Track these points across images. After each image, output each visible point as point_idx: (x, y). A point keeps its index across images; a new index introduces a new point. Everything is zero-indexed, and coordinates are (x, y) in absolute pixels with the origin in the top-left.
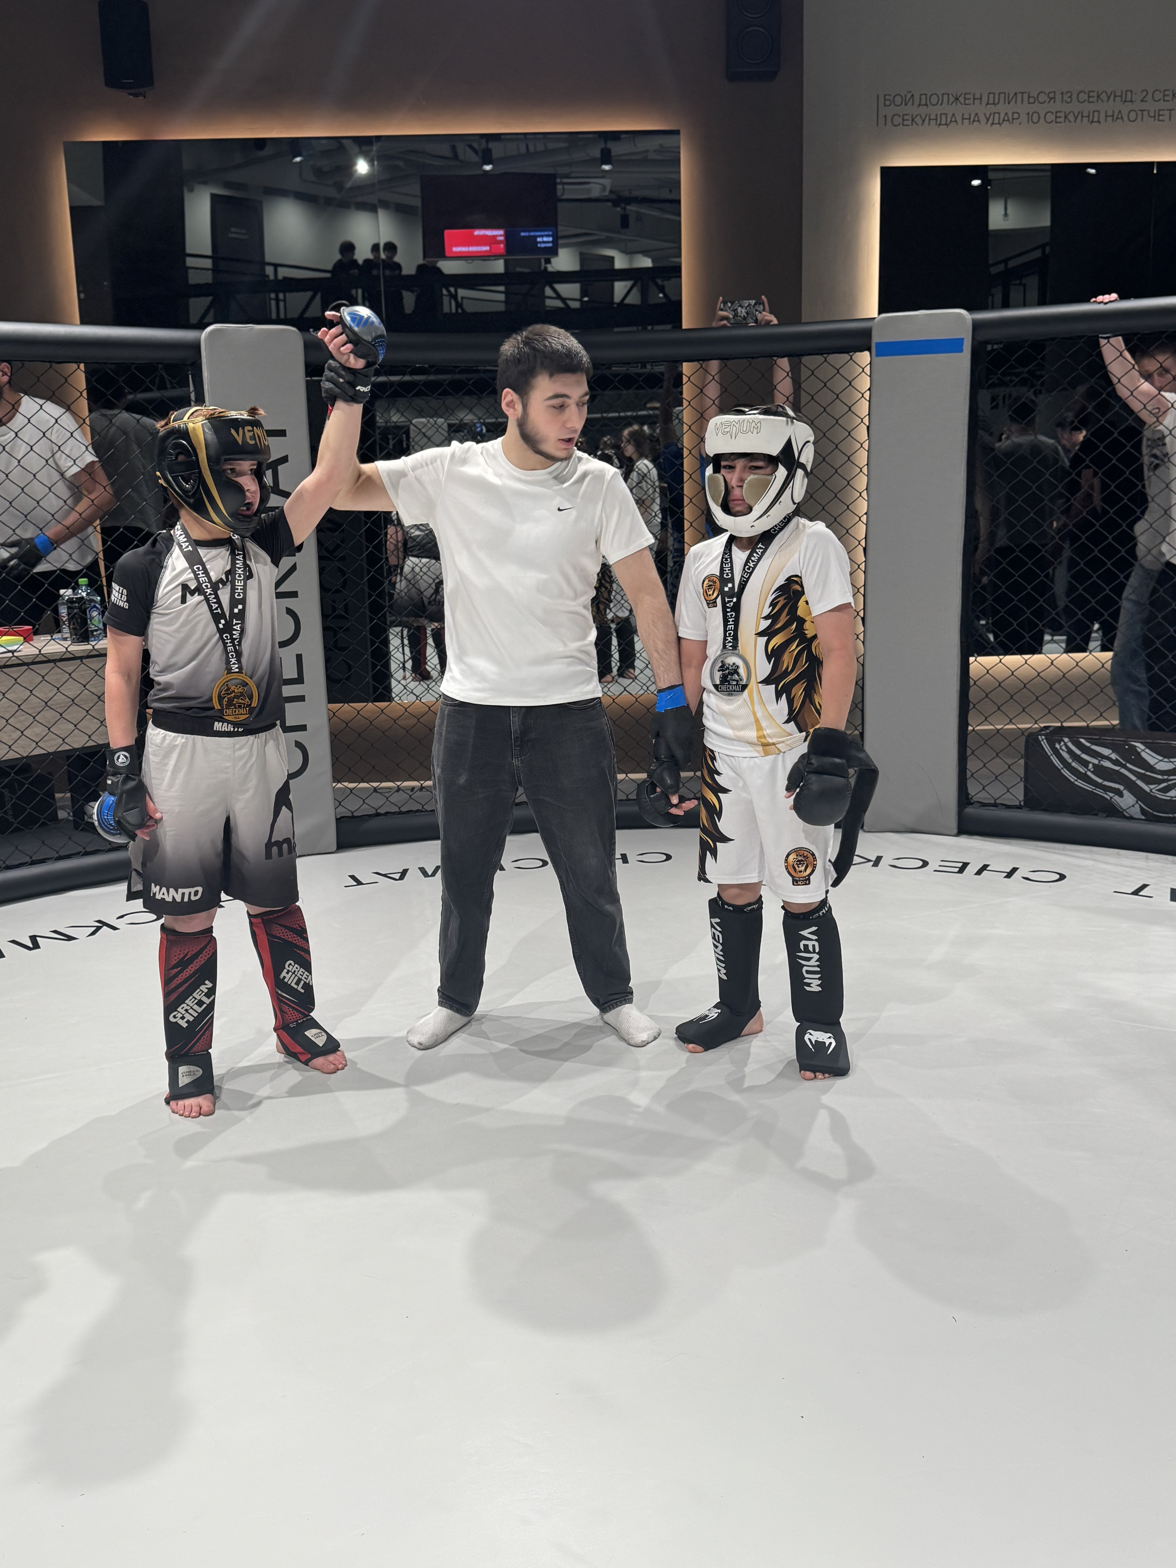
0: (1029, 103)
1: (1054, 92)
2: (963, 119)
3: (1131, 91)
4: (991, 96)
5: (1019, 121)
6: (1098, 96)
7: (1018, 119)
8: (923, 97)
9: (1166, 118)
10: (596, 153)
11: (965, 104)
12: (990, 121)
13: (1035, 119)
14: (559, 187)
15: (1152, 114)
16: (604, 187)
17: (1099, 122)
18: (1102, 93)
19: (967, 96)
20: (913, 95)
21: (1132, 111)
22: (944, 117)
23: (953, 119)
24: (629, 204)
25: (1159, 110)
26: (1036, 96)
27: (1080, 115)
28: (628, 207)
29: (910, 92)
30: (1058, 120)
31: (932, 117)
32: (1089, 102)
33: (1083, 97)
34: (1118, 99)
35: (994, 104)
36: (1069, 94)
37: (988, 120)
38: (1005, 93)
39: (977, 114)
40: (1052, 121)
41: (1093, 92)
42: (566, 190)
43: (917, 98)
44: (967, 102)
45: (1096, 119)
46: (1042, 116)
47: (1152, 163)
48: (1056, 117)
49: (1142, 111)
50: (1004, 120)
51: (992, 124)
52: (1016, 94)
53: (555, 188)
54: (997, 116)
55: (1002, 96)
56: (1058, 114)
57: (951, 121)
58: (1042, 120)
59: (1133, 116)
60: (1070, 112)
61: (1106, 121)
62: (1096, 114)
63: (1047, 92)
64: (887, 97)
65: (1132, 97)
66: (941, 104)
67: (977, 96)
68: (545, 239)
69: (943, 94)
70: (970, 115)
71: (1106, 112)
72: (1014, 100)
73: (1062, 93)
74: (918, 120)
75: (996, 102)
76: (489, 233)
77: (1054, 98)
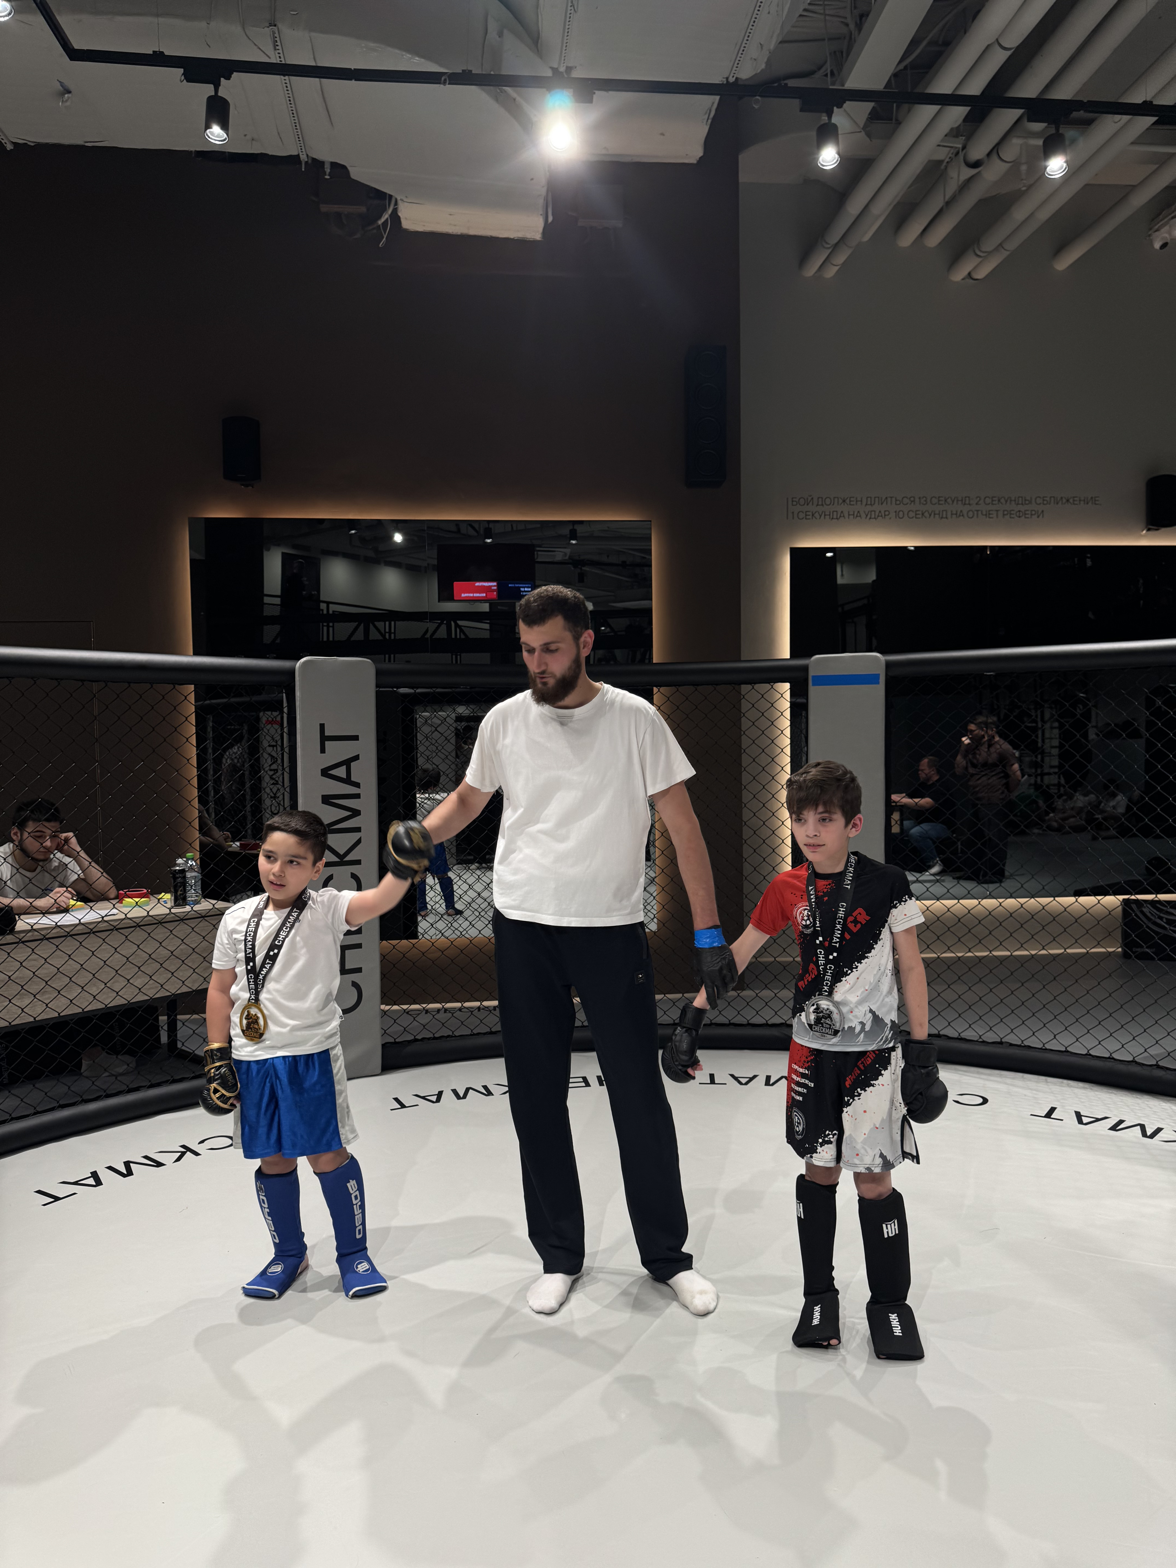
0: (896, 504)
1: (914, 497)
2: (849, 515)
3: (969, 497)
4: (869, 499)
5: (890, 516)
6: (946, 501)
7: (888, 515)
8: (820, 499)
9: (994, 515)
10: (566, 531)
11: (850, 505)
12: (869, 516)
13: (901, 516)
14: (536, 553)
15: (984, 513)
16: (565, 554)
17: (946, 518)
18: (948, 498)
19: (852, 499)
20: (812, 498)
21: (969, 511)
22: (835, 513)
23: (842, 515)
24: (584, 566)
25: (989, 511)
26: (901, 499)
27: (933, 514)
28: (583, 568)
29: (811, 496)
30: (918, 516)
31: (827, 513)
32: (939, 504)
33: (935, 501)
34: (960, 502)
35: (871, 504)
36: (925, 499)
37: (867, 516)
38: (878, 498)
39: (859, 512)
40: (913, 517)
41: (942, 497)
42: (541, 557)
43: (815, 500)
44: (852, 503)
45: (944, 516)
46: (906, 513)
47: (985, 547)
48: (916, 514)
49: (977, 511)
50: (878, 516)
51: (870, 518)
52: (886, 498)
53: (534, 554)
54: (873, 513)
55: (877, 499)
56: (918, 512)
57: (840, 516)
58: (906, 516)
59: (971, 514)
60: (925, 512)
61: (951, 517)
62: (945, 513)
63: (909, 497)
64: (794, 499)
65: (969, 501)
66: (833, 504)
67: (859, 499)
68: (526, 589)
69: (834, 498)
70: (854, 512)
71: (952, 511)
72: (885, 502)
73: (920, 498)
74: (817, 515)
75: (873, 503)
76: (486, 584)
77: (914, 501)
